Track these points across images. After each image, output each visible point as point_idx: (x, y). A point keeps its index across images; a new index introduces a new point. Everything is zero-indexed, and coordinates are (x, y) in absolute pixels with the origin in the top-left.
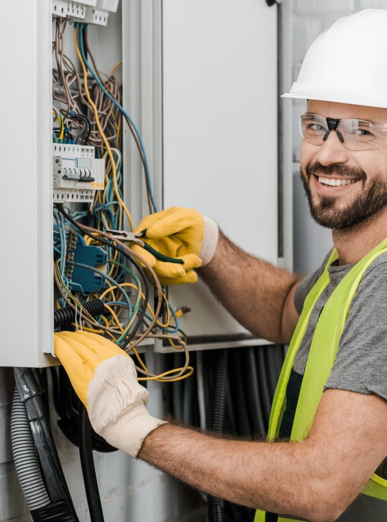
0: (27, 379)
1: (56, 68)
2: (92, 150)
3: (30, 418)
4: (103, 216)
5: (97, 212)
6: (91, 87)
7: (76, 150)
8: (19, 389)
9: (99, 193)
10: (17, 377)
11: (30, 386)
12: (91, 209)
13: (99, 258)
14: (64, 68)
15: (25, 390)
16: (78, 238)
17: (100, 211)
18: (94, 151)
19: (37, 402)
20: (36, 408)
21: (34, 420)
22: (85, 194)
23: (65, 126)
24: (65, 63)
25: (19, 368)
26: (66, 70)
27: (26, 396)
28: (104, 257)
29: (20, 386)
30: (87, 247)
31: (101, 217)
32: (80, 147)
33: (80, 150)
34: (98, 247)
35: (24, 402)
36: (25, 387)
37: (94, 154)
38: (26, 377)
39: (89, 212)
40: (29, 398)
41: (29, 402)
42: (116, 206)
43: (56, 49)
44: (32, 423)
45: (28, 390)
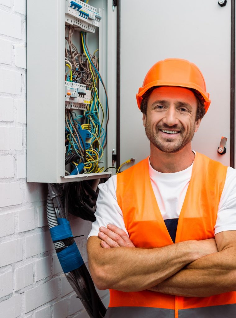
0: (54, 188)
1: (69, 49)
2: (85, 87)
3: (55, 207)
4: (90, 117)
5: (87, 116)
6: (85, 60)
7: (77, 85)
8: (50, 193)
9: (88, 106)
10: (49, 188)
11: (55, 192)
12: (84, 114)
13: (88, 135)
14: (72, 50)
15: (53, 194)
16: (79, 126)
17: (89, 115)
18: (86, 87)
19: (58, 199)
20: (58, 203)
21: (57, 207)
22: (81, 106)
23: (73, 75)
24: (73, 47)
25: (50, 184)
26: (73, 51)
27: (53, 196)
28: (90, 135)
29: (51, 192)
30: (83, 130)
31: (89, 117)
32: (79, 84)
33: (79, 86)
34: (87, 130)
35: (52, 199)
36: (53, 192)
37: (86, 88)
38: (53, 187)
39: (84, 115)
40: (54, 198)
41: (55, 199)
42: (96, 113)
43: (68, 41)
44: (56, 209)
45: (54, 194)
